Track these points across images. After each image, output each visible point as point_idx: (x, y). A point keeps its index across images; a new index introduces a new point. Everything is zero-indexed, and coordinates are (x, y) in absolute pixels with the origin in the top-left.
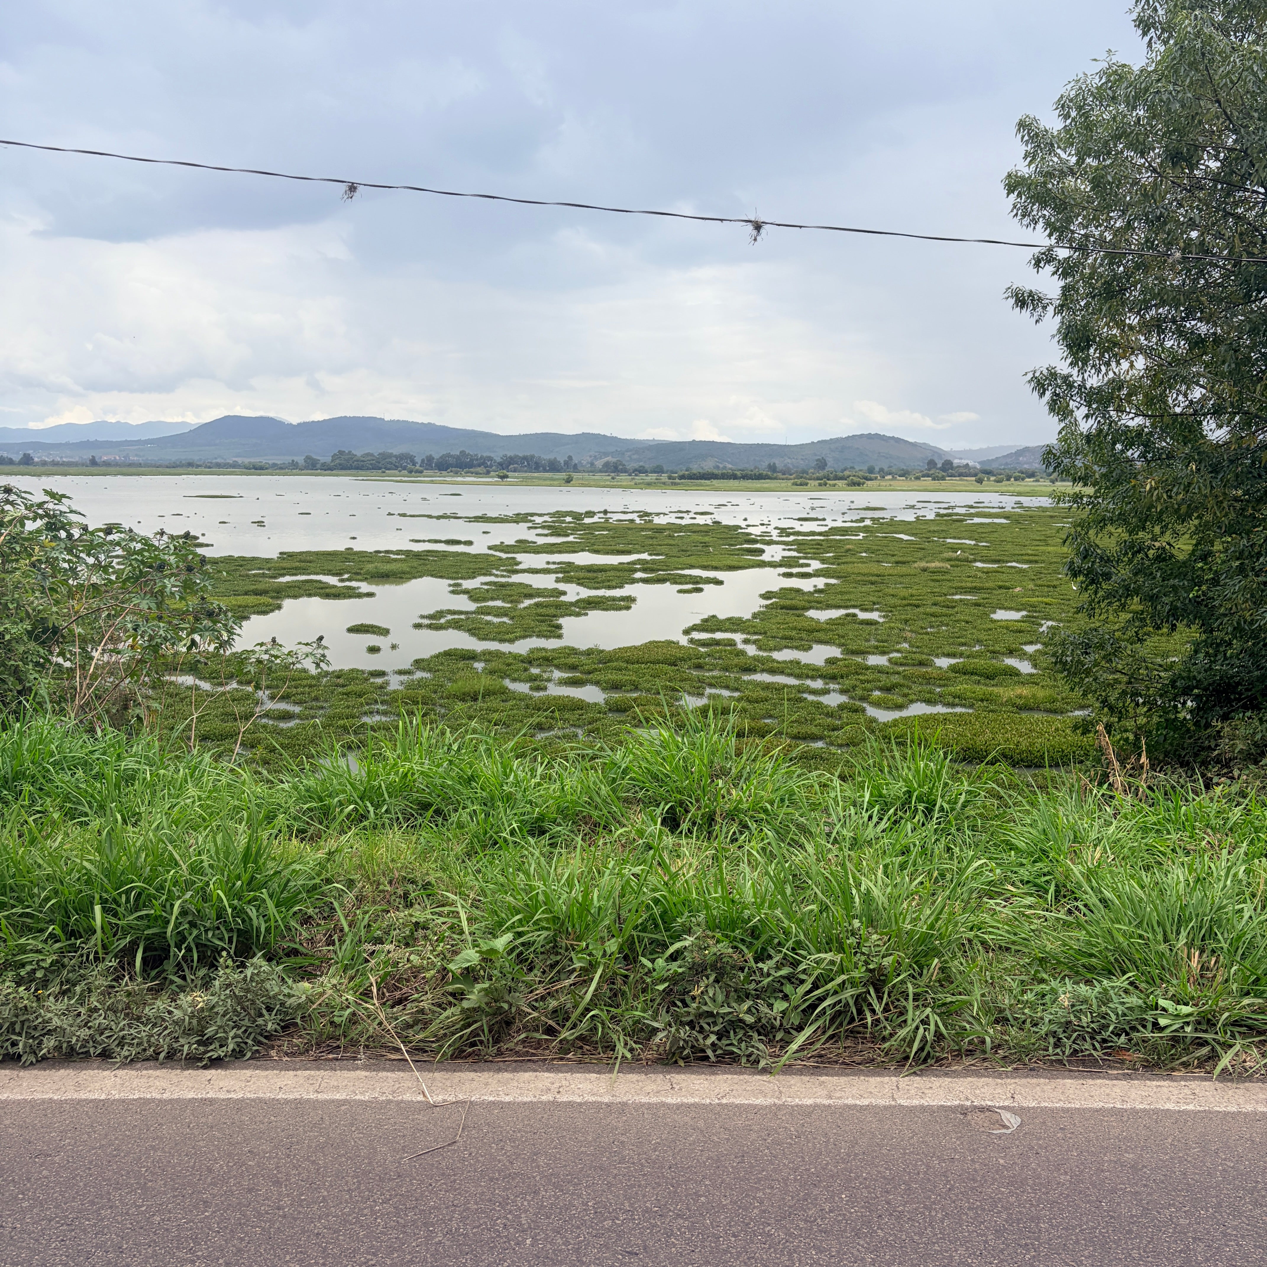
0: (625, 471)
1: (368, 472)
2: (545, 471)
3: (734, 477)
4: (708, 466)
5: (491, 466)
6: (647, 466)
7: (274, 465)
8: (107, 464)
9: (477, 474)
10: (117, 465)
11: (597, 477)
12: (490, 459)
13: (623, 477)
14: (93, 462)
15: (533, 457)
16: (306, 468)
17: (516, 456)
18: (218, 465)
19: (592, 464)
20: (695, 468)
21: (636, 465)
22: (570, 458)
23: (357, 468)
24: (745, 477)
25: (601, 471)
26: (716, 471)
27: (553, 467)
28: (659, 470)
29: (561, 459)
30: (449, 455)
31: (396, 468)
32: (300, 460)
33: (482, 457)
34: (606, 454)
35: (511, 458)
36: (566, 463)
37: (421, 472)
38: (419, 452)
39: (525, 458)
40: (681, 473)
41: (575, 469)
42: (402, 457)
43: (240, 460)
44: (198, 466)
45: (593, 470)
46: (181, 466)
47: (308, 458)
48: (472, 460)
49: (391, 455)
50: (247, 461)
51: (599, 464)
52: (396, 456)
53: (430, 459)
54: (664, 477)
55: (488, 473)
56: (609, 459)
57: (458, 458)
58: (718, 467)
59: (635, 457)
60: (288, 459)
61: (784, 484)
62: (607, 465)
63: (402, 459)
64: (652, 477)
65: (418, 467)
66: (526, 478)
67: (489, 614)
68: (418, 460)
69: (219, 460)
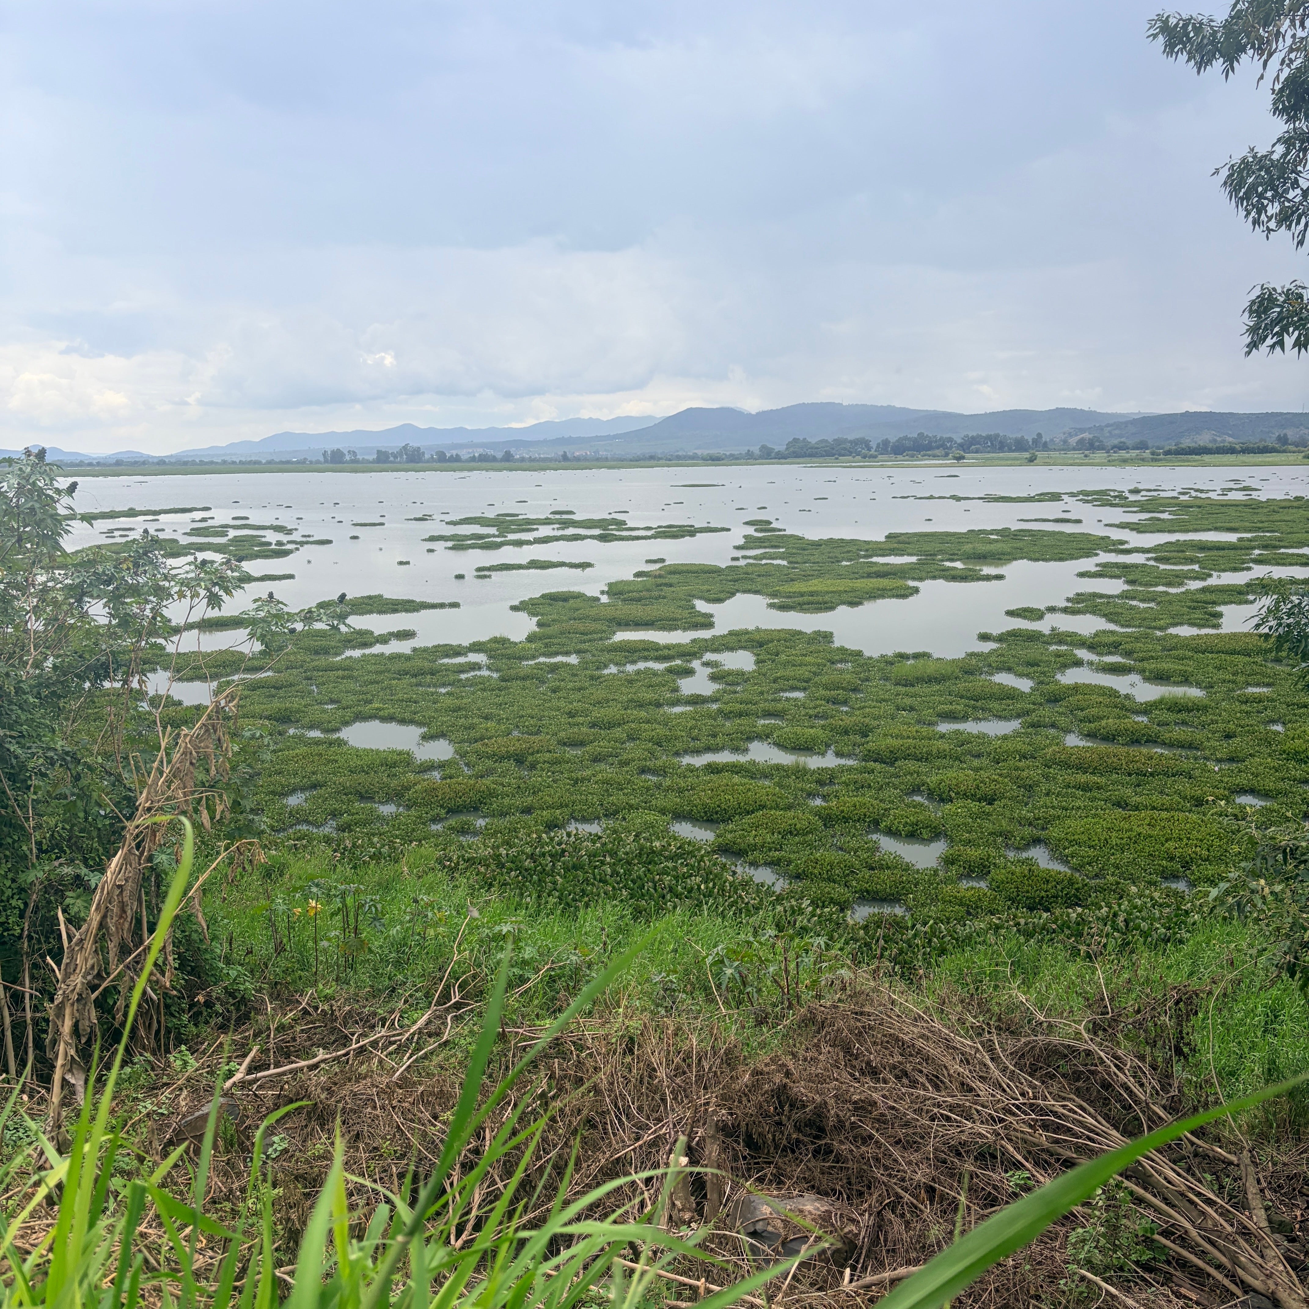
0: (1101, 448)
1: (821, 459)
2: (1010, 450)
3: (1231, 451)
4: (1204, 439)
5: (951, 447)
6: (1130, 443)
7: (731, 455)
8: (578, 459)
9: (935, 457)
10: (586, 459)
11: (1070, 454)
12: (950, 440)
13: (1100, 456)
14: (565, 458)
15: (997, 435)
16: (761, 457)
17: (979, 436)
18: (679, 458)
19: (1065, 442)
20: (1187, 442)
21: (1116, 442)
22: (1039, 435)
23: (811, 455)
24: (1246, 451)
25: (1074, 449)
26: (1210, 445)
27: (1020, 446)
28: (1142, 446)
29: (1029, 438)
30: (906, 438)
31: (850, 454)
32: (756, 450)
33: (941, 438)
34: (1082, 430)
35: (973, 437)
36: (1035, 441)
37: (875, 457)
38: (875, 438)
39: (989, 437)
40: (1167, 448)
41: (1045, 447)
42: (856, 442)
43: (699, 452)
44: (660, 459)
45: (1065, 447)
46: (644, 459)
47: (763, 447)
48: (930, 442)
49: (845, 441)
50: (706, 452)
51: (1073, 441)
52: (851, 442)
53: (886, 443)
54: (1147, 454)
55: (947, 455)
56: (1086, 435)
57: (915, 440)
58: (1215, 441)
59: (1117, 432)
60: (743, 450)
61: (1292, 457)
62: (1081, 441)
63: (856, 444)
64: (1134, 453)
65: (873, 452)
66: (987, 459)
67: (1133, 598)
68: (873, 445)
69: (680, 453)
